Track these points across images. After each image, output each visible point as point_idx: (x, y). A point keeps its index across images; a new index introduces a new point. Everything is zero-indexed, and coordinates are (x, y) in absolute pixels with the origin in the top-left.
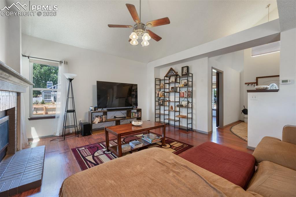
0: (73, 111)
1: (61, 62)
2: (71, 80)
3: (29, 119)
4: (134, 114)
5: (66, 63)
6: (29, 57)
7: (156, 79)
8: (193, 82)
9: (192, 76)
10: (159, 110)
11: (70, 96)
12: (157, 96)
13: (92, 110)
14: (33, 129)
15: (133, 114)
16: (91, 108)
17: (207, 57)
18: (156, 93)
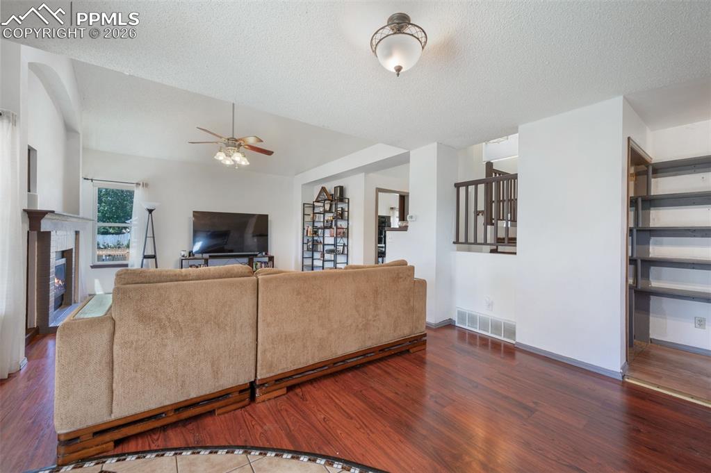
0: (154, 257)
1: (138, 184)
2: (150, 211)
3: (92, 267)
4: (259, 264)
5: (146, 185)
6: (92, 180)
7: (306, 205)
8: (350, 213)
9: (348, 203)
10: (311, 260)
11: (150, 234)
12: (305, 234)
13: (183, 256)
14: (97, 282)
15: (257, 264)
16: (183, 253)
17: (364, 174)
18: (304, 229)
